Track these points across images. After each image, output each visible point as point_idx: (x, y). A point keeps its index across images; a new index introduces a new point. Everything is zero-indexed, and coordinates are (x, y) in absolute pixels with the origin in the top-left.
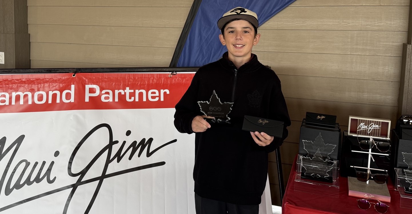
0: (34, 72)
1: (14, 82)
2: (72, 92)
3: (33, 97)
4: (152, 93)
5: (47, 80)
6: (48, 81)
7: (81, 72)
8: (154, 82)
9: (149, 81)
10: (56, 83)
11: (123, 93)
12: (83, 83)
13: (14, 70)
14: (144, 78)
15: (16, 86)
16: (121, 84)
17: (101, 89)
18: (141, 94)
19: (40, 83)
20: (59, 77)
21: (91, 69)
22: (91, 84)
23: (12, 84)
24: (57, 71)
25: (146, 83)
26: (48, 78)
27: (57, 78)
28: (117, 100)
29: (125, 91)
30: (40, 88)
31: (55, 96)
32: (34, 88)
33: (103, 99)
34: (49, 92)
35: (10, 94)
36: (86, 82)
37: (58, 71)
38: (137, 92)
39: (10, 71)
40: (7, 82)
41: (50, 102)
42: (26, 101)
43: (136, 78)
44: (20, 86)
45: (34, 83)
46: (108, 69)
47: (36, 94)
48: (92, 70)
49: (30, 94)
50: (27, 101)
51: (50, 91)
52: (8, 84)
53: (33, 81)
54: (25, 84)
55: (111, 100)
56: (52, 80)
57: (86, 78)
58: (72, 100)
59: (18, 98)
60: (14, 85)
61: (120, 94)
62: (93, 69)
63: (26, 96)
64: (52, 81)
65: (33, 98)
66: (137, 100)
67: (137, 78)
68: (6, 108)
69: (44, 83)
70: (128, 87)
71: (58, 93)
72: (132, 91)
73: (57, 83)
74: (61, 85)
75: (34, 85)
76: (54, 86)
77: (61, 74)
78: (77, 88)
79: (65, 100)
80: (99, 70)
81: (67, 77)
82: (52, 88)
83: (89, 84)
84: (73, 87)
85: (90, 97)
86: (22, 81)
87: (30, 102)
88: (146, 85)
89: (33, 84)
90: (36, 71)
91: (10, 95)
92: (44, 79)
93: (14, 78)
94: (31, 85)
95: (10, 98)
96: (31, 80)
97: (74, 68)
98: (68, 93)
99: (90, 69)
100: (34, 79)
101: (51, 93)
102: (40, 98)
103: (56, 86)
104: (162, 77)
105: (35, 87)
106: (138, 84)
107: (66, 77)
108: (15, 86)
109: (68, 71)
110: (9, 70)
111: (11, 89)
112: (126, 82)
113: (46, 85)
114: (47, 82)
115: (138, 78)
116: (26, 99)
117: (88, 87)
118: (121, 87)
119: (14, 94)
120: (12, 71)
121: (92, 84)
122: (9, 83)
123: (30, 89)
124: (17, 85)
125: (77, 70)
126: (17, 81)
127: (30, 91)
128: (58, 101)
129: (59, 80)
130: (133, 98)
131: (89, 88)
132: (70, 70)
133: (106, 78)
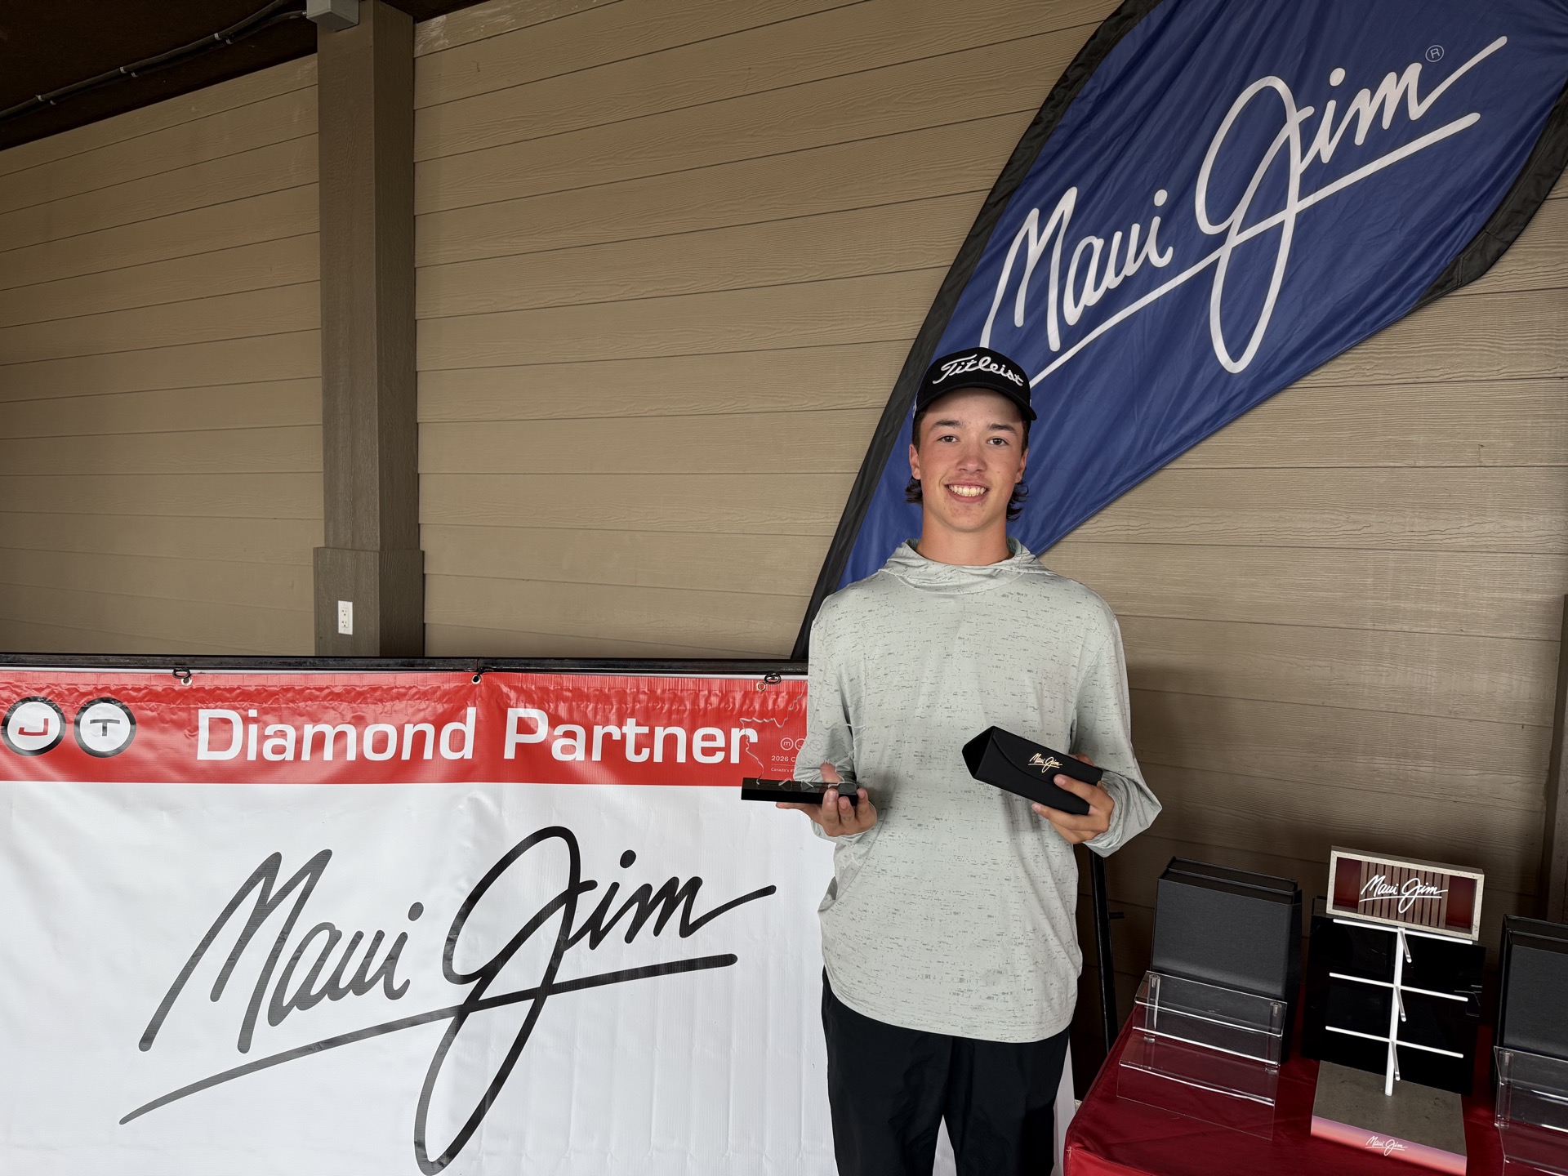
0: (368, 666)
1: (311, 694)
2: (469, 728)
3: (360, 739)
4: (706, 738)
5: (401, 690)
6: (404, 695)
7: (496, 670)
8: (711, 704)
9: (695, 702)
10: (427, 702)
11: (617, 736)
12: (502, 705)
13: (310, 660)
14: (682, 691)
15: (315, 707)
16: (612, 709)
17: (554, 722)
18: (671, 741)
19: (381, 701)
20: (435, 684)
21: (527, 661)
22: (525, 707)
23: (305, 700)
24: (429, 665)
25: (685, 706)
26: (403, 685)
27: (428, 687)
28: (597, 756)
29: (625, 729)
30: (382, 713)
31: (419, 738)
32: (363, 714)
33: (557, 754)
34: (406, 725)
35: (299, 729)
36: (510, 700)
37: (434, 665)
38: (660, 733)
39: (300, 664)
40: (290, 695)
41: (406, 755)
42: (341, 752)
43: (656, 692)
44: (327, 708)
45: (366, 698)
46: (575, 662)
47: (370, 733)
48: (528, 665)
49: (351, 732)
50: (345, 751)
51: (408, 722)
52: (293, 701)
53: (360, 694)
54: (340, 701)
55: (579, 755)
56: (414, 691)
57: (510, 688)
58: (468, 753)
59: (319, 742)
60: (309, 703)
61: (607, 737)
62: (534, 662)
63: (340, 736)
64: (416, 693)
65: (359, 743)
66: (658, 758)
67: (659, 691)
68: (283, 772)
69: (392, 699)
70: (632, 715)
71: (429, 729)
72: (645, 730)
73: (427, 700)
74: (440, 708)
75: (364, 705)
76: (420, 710)
77: (439, 673)
78: (481, 718)
79: (447, 753)
80: (549, 665)
81: (458, 684)
82: (414, 714)
83: (516, 707)
84: (471, 712)
85: (520, 747)
86: (332, 693)
87: (351, 756)
88: (687, 713)
89: (360, 703)
90: (372, 665)
91: (299, 733)
92: (392, 688)
93: (311, 685)
94: (354, 705)
95: (299, 742)
96: (358, 689)
97: (478, 658)
98: (457, 730)
99: (523, 661)
100: (364, 689)
101: (410, 731)
102: (380, 744)
103: (424, 710)
104: (737, 689)
105: (368, 710)
106: (662, 708)
107: (453, 685)
108: (312, 706)
109: (460, 667)
110: (298, 660)
111: (301, 715)
112: (626, 704)
113: (399, 705)
114: (400, 697)
115: (664, 691)
116: (340, 745)
117: (514, 714)
118: (613, 716)
119: (309, 731)
120: (305, 662)
121: (527, 705)
122: (298, 697)
123: (353, 717)
124: (318, 703)
125: (486, 664)
126: (317, 693)
127: (353, 721)
128: (428, 754)
129: (435, 690)
130: (646, 752)
131: (518, 718)
132: (465, 664)
133: (568, 690)
